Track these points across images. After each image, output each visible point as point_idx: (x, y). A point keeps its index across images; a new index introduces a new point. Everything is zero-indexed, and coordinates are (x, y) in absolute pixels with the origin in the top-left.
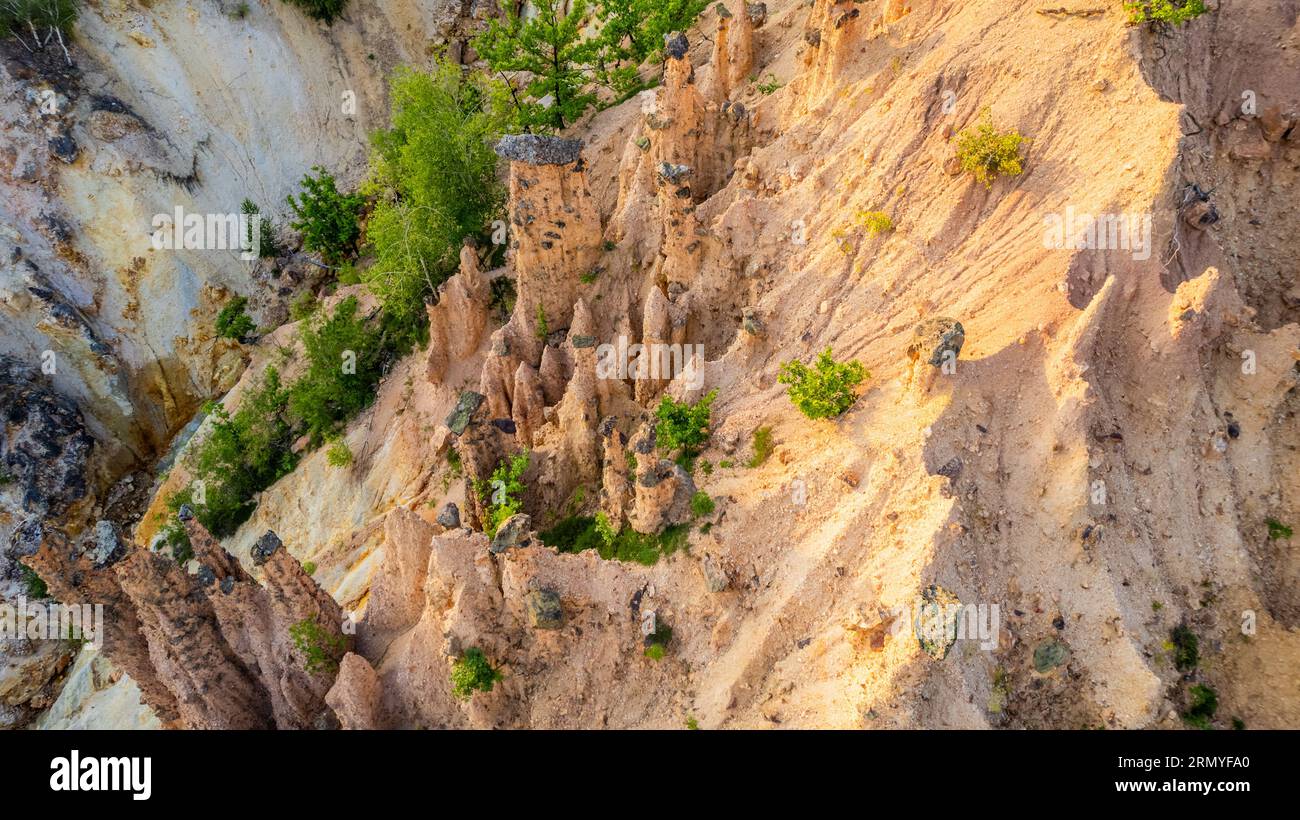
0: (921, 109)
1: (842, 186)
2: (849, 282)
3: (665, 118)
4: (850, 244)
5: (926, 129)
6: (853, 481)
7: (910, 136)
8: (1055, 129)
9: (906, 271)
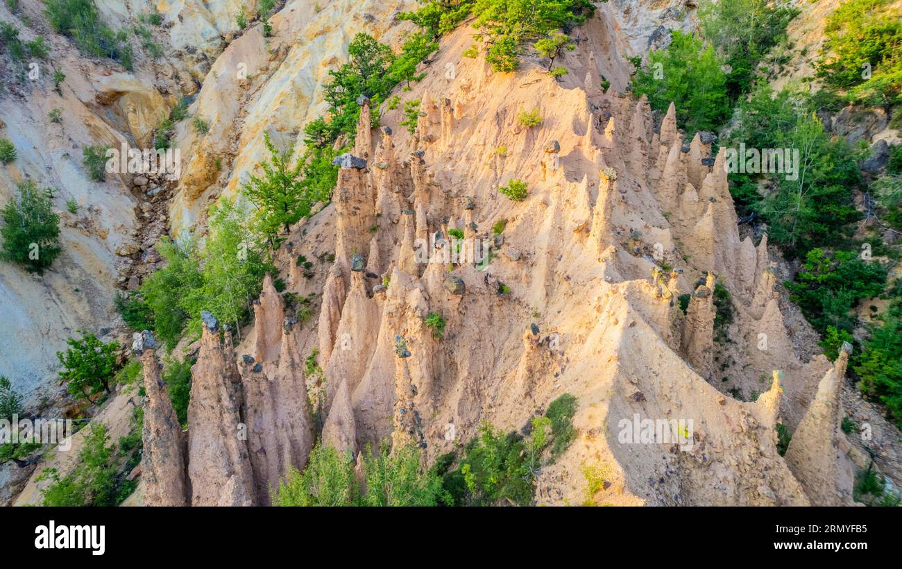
0: (495, 123)
1: (477, 156)
2: (499, 176)
3: (385, 163)
4: (493, 166)
5: (500, 128)
6: (546, 203)
7: (495, 132)
8: (544, 110)
9: (519, 163)
